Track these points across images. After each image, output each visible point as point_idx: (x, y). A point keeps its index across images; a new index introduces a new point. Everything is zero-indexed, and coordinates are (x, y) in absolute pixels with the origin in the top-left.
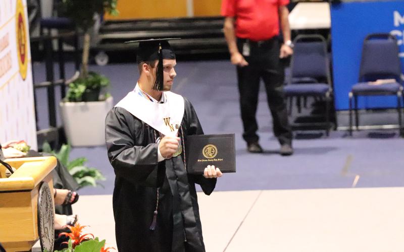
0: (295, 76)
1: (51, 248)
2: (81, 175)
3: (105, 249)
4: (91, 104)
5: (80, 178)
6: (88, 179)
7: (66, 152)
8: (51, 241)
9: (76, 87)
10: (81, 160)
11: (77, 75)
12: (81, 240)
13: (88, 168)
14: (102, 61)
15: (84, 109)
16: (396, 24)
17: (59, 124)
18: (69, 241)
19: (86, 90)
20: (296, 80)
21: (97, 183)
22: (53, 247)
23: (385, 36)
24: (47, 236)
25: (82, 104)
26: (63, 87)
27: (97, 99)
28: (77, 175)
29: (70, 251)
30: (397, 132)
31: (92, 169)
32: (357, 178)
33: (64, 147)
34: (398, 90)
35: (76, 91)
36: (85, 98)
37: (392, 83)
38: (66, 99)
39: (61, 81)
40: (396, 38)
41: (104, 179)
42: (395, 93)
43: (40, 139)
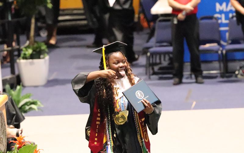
0: (157, 42)
1: (5, 150)
2: (29, 104)
3: (37, 150)
4: (36, 61)
5: (28, 106)
6: (33, 106)
7: (19, 90)
8: (5, 146)
9: (27, 50)
10: (28, 95)
11: (28, 43)
12: (23, 145)
13: (32, 100)
14: (44, 34)
15: (31, 64)
16: (217, 10)
17: (17, 73)
18: (15, 145)
19: (32, 52)
20: (158, 44)
21: (38, 109)
22: (6, 149)
23: (211, 18)
24: (2, 143)
25: (31, 60)
26: (19, 51)
27: (39, 58)
28: (26, 104)
29: (16, 152)
30: (219, 75)
31: (35, 100)
32: (194, 103)
33: (18, 87)
34: (219, 50)
35: (27, 53)
36: (32, 57)
37: (215, 46)
38: (21, 58)
39: (17, 47)
40: (217, 19)
41: (42, 106)
42: (217, 52)
43: (4, 82)
